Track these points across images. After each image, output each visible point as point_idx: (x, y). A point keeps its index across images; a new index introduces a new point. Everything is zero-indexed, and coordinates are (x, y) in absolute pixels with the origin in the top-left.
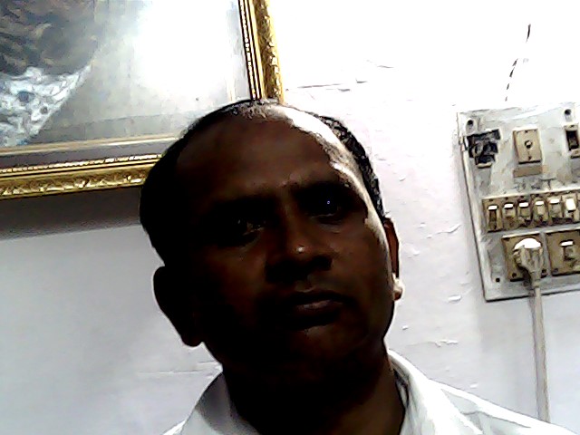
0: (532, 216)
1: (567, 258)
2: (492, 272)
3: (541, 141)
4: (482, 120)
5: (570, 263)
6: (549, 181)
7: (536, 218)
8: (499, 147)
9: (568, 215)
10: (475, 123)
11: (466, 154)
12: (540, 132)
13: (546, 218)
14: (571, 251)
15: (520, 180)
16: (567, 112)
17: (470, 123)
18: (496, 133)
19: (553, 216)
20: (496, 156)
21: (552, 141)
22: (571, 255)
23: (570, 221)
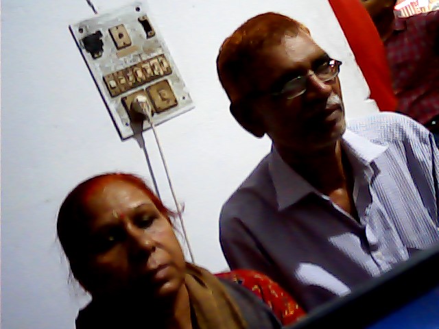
0: (136, 80)
1: (163, 99)
2: (122, 121)
3: (129, 31)
4: (88, 27)
5: (166, 102)
6: (140, 55)
7: (139, 80)
8: (104, 41)
9: (156, 73)
10: (84, 30)
11: (84, 51)
12: (126, 26)
13: (144, 78)
14: (165, 94)
15: (122, 59)
16: (138, 9)
17: (81, 30)
18: (99, 34)
19: (148, 76)
20: (104, 48)
21: (134, 30)
22: (165, 97)
23: (159, 76)
